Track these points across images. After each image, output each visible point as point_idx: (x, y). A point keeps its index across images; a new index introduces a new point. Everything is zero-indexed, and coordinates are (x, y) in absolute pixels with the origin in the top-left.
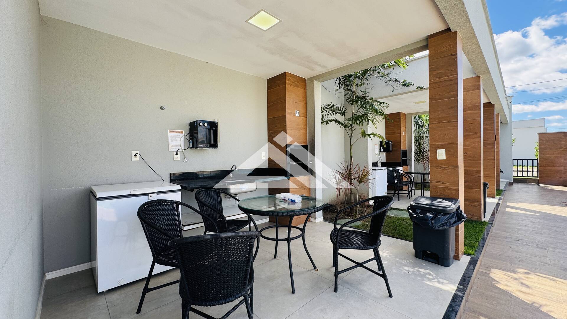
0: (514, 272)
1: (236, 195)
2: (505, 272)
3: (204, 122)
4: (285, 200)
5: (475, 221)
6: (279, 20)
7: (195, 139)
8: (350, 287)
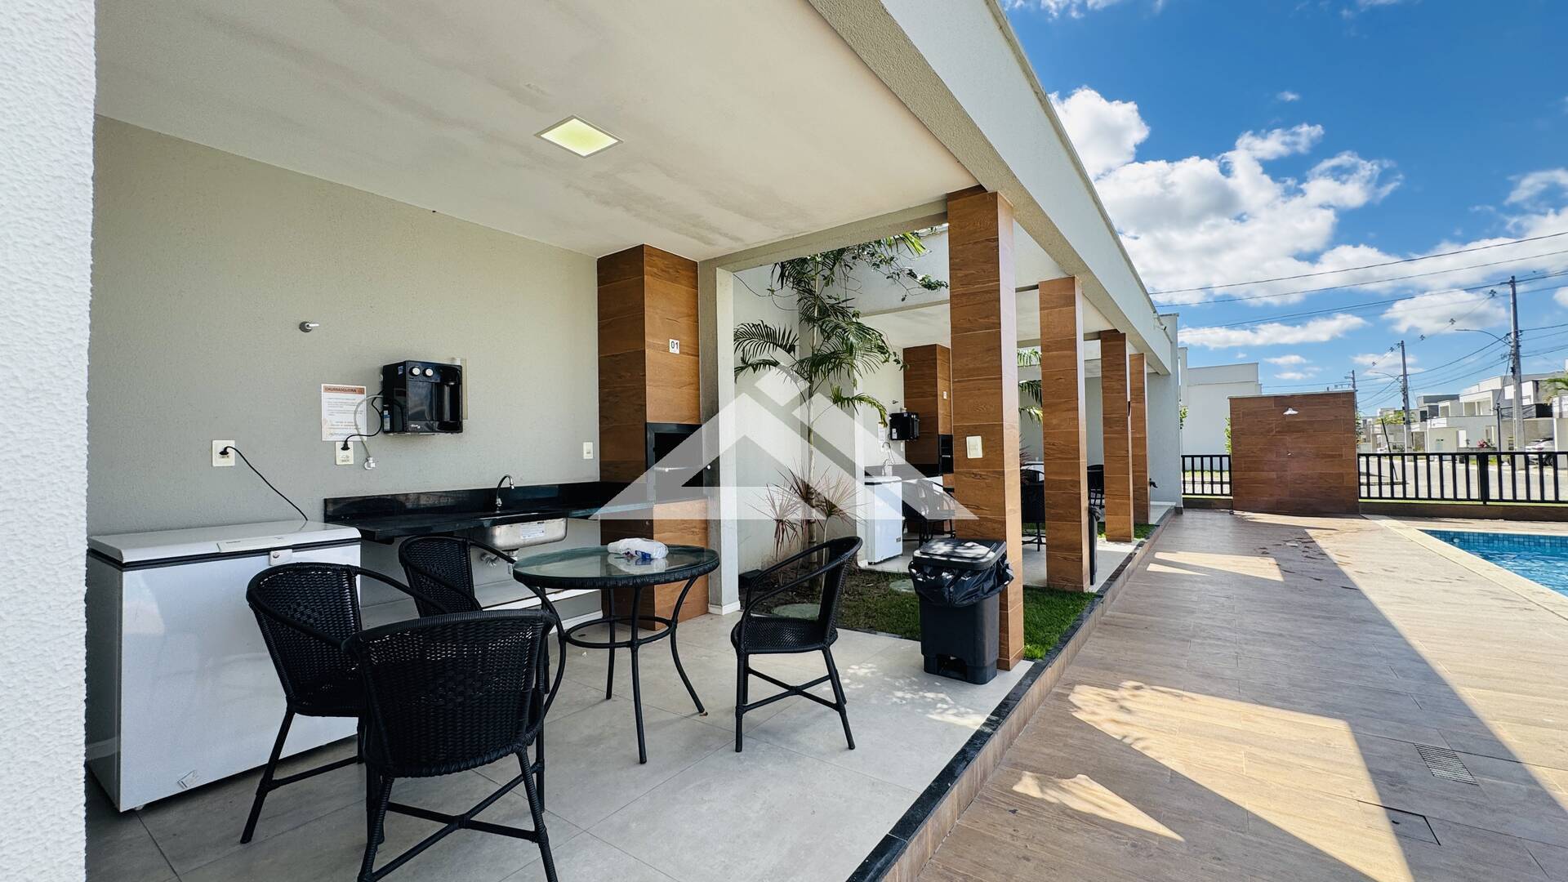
0: (1116, 688)
1: (511, 553)
2: (1102, 690)
3: (426, 365)
4: (628, 556)
5: (1071, 593)
6: (616, 138)
7: (397, 409)
8: (771, 740)
